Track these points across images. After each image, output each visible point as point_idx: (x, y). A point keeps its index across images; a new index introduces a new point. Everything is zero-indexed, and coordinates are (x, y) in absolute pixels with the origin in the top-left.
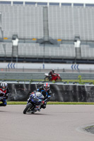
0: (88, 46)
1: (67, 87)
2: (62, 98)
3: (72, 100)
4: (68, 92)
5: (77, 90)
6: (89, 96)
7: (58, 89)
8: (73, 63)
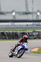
0: (18, 14)
1: (10, 33)
2: (7, 38)
3: (12, 38)
4: (10, 35)
5: (14, 34)
6: (19, 37)
7: (6, 34)
8: (12, 22)
